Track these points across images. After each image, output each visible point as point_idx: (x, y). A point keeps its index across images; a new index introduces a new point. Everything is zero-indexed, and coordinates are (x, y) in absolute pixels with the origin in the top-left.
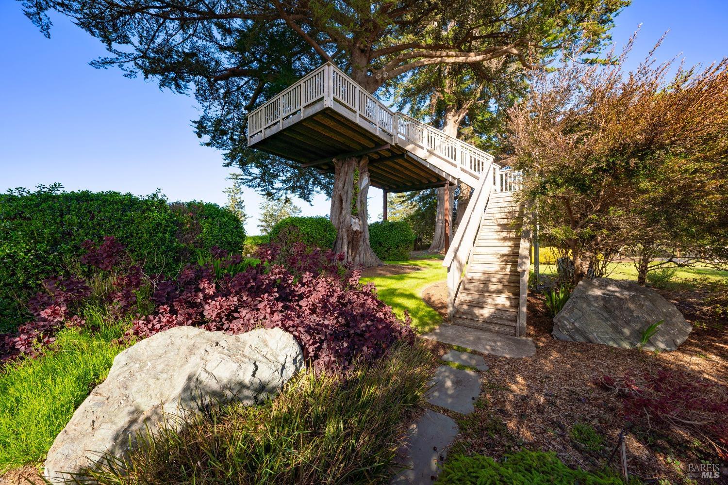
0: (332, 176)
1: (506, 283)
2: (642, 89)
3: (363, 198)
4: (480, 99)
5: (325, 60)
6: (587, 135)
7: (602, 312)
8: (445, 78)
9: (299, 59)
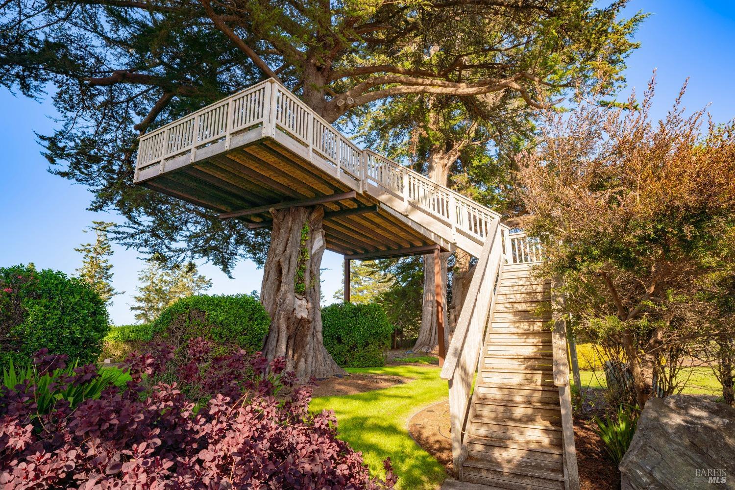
0: (268, 234)
1: (538, 405)
2: (677, 141)
3: (314, 268)
4: (476, 139)
5: (265, 75)
6: (621, 193)
7: (689, 453)
8: (429, 111)
9: (228, 70)
